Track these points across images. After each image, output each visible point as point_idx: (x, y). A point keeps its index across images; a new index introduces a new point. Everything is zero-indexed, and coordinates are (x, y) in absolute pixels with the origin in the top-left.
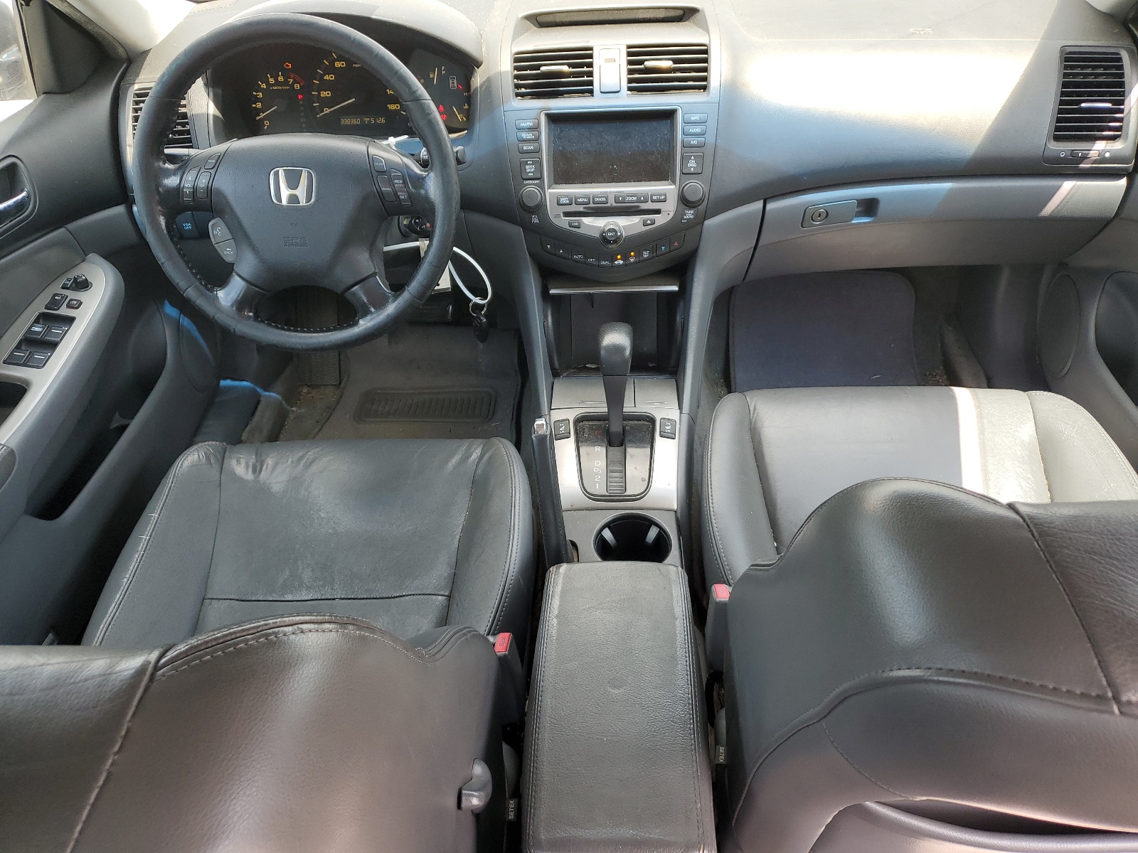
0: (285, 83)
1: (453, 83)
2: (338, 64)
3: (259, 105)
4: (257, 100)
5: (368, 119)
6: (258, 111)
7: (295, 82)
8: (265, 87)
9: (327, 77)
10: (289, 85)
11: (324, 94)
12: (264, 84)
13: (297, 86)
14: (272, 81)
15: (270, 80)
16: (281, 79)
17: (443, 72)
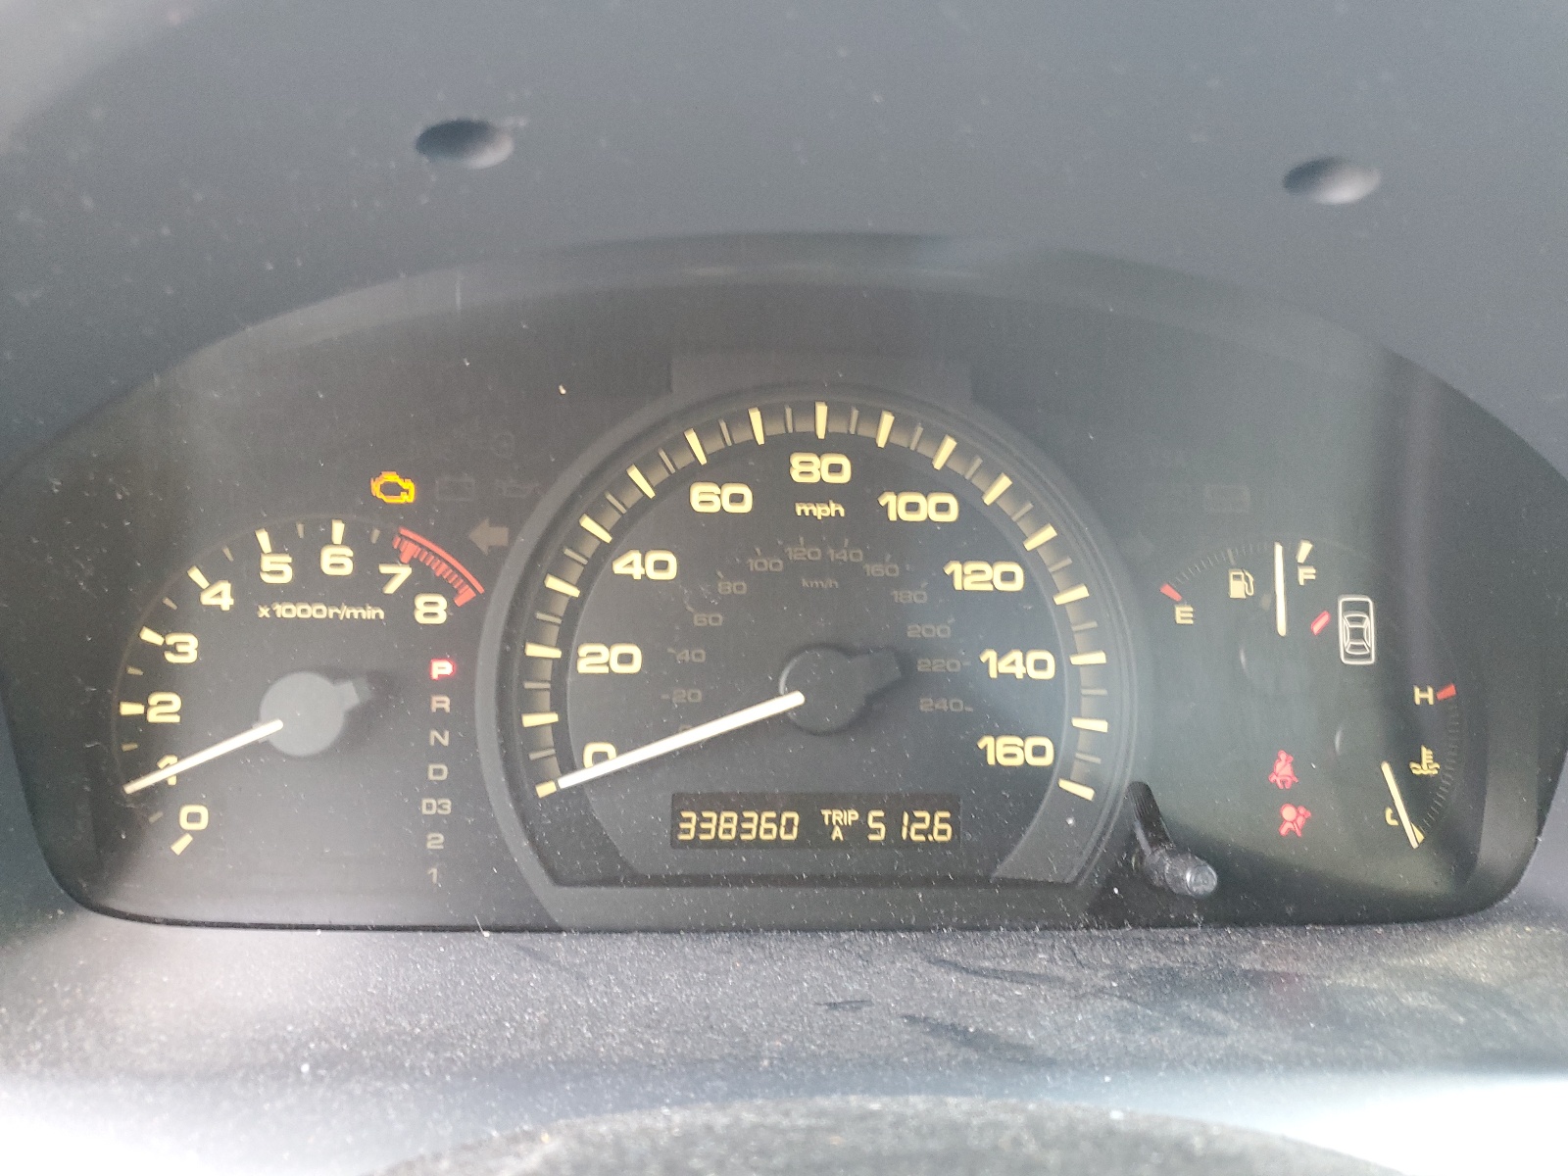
0: (364, 585)
1: (1357, 634)
2: (706, 498)
3: (164, 708)
4: (158, 674)
5: (852, 816)
6: (153, 742)
7: (423, 581)
8: (226, 602)
9: (631, 565)
10: (381, 600)
11: (596, 659)
12: (225, 587)
13: (431, 610)
14: (276, 568)
15: (268, 563)
16: (336, 560)
17: (1306, 574)
